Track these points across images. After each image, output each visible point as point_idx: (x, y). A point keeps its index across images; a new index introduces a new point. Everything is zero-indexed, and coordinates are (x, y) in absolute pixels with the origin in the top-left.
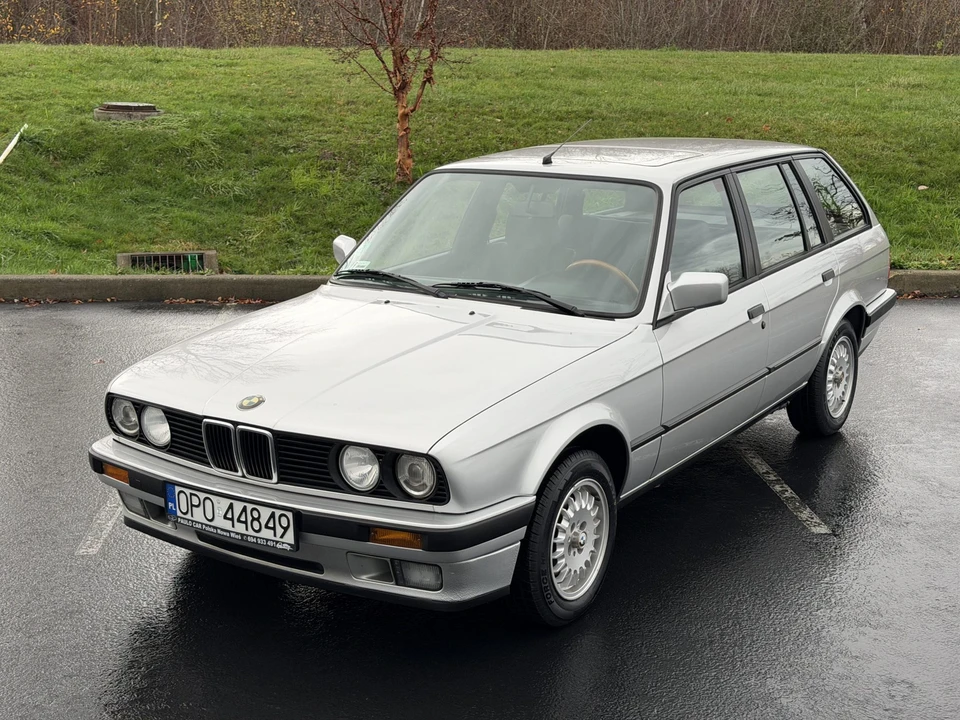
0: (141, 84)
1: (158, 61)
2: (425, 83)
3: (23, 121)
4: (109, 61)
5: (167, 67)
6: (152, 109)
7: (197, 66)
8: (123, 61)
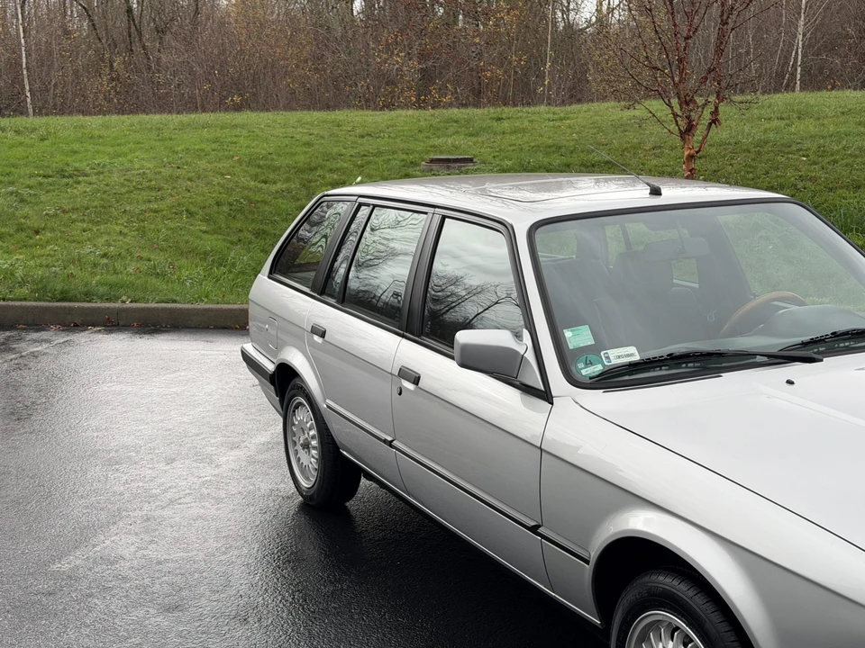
0: (474, 139)
1: (499, 119)
2: (710, 124)
3: (360, 175)
4: (456, 122)
5: (506, 124)
6: (470, 160)
7: (531, 121)
8: (468, 121)
